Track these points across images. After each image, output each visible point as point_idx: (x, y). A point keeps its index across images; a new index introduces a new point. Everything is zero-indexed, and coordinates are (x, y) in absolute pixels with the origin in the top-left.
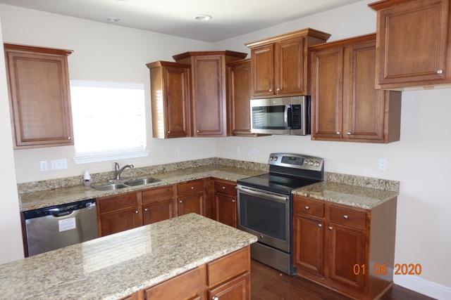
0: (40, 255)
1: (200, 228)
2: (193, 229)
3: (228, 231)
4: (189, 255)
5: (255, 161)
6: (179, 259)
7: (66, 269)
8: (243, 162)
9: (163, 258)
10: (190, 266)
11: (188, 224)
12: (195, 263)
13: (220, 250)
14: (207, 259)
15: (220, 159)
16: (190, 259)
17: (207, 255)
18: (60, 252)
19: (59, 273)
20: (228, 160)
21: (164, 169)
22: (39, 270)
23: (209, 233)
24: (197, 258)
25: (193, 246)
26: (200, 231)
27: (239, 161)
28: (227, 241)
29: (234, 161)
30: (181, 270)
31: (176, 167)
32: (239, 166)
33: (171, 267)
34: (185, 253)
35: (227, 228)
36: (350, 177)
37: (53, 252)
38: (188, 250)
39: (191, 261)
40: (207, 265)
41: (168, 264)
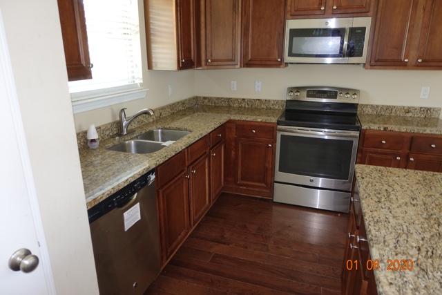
5: (263, 97)
8: (244, 99)
15: (205, 98)
20: (218, 99)
21: (161, 114)
27: (237, 100)
29: (229, 100)
31: (169, 110)
32: (236, 105)
36: (388, 107)
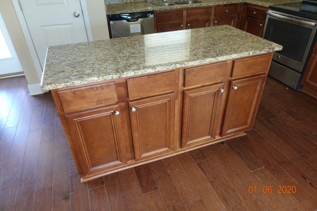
0: (118, 39)
1: (231, 35)
2: (226, 35)
3: (255, 39)
4: (220, 51)
6: (212, 53)
7: (133, 48)
9: (199, 50)
10: (221, 59)
11: (222, 31)
12: (225, 57)
13: (247, 51)
14: (235, 56)
16: (221, 53)
17: (235, 52)
18: (130, 38)
19: (129, 49)
22: (117, 46)
23: (238, 39)
24: (226, 54)
25: (224, 46)
26: (231, 37)
28: (254, 46)
30: (213, 60)
33: (205, 57)
34: (217, 49)
35: (255, 38)
37: (125, 38)
38: (220, 48)
39: (222, 55)
40: (234, 61)
41: (204, 54)
